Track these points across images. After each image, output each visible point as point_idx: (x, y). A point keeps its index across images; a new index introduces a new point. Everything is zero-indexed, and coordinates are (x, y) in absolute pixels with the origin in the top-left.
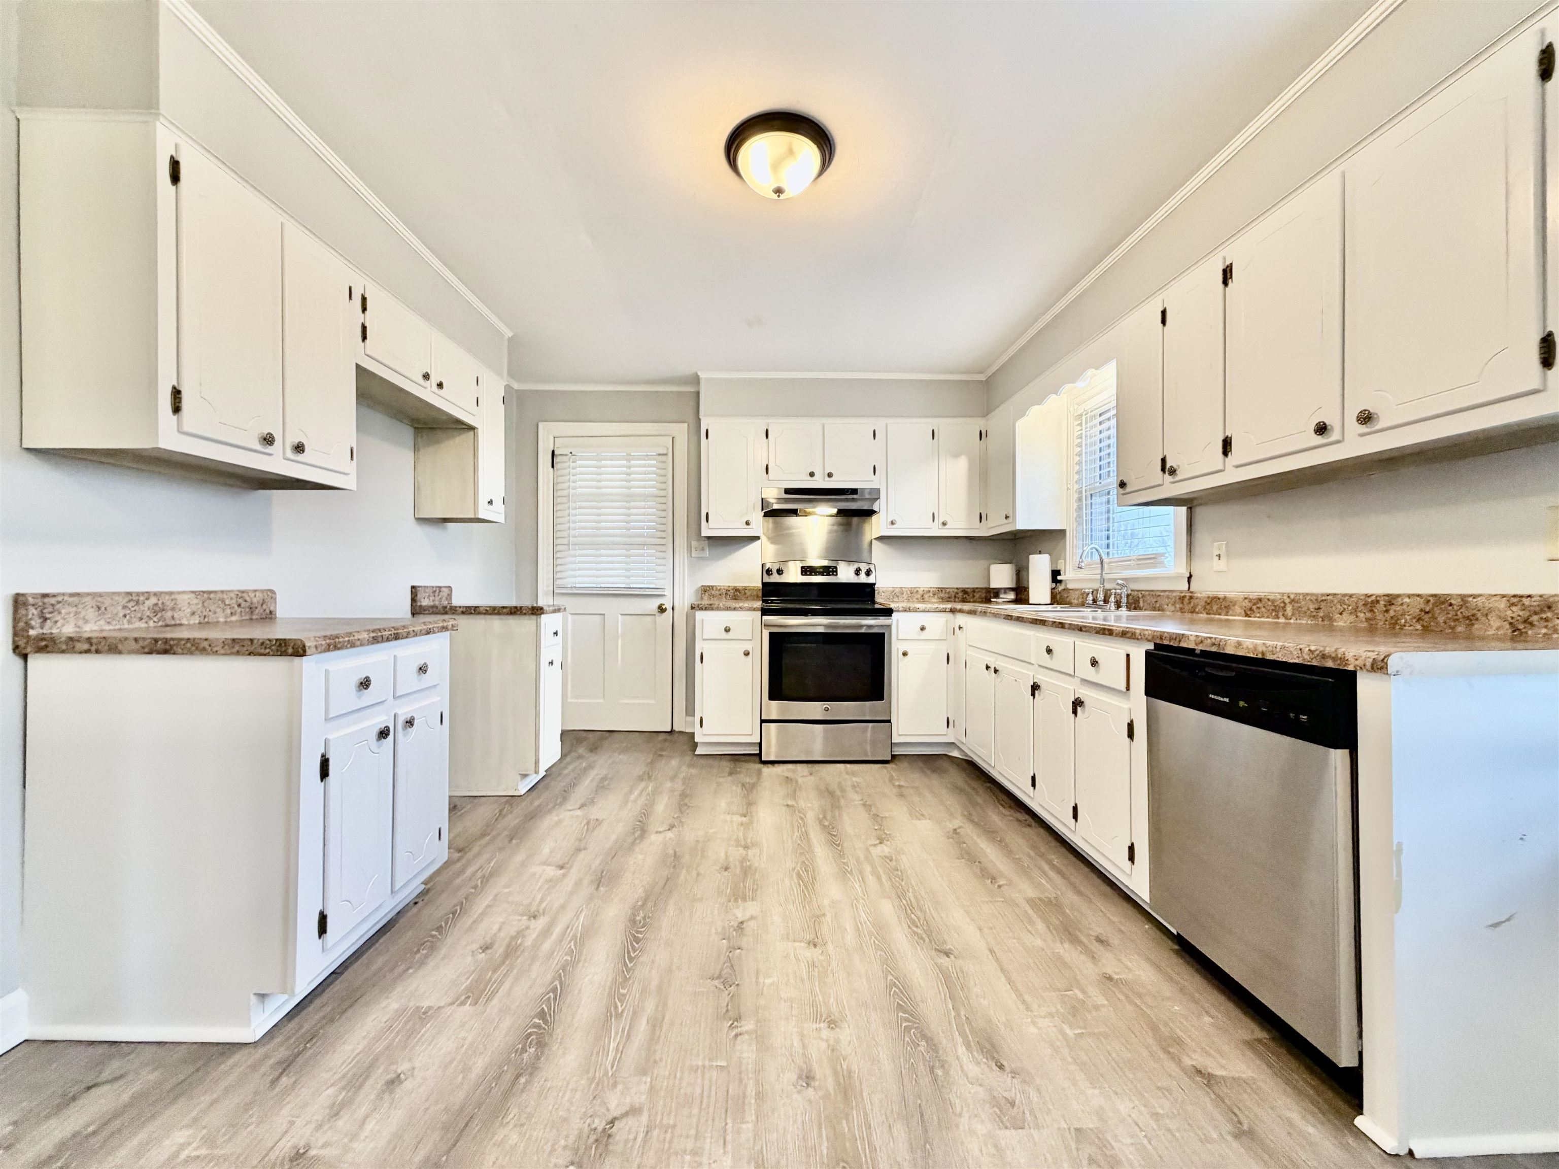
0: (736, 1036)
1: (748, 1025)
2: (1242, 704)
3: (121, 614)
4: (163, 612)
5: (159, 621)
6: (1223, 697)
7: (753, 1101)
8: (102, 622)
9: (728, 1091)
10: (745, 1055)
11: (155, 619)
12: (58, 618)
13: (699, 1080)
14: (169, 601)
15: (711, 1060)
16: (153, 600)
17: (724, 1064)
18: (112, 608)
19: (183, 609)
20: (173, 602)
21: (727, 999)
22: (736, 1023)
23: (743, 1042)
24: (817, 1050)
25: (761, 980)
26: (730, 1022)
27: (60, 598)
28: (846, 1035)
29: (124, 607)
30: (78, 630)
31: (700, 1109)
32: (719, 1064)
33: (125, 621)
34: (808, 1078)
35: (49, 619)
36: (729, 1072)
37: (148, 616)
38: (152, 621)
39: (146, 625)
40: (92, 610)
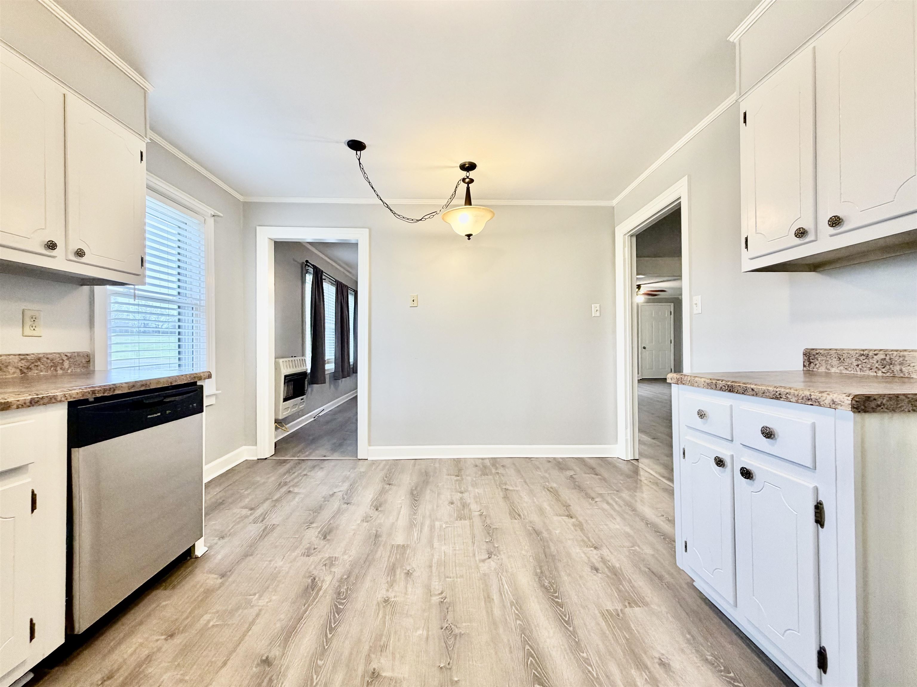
0: (442, 593)
1: (436, 599)
2: (168, 412)
3: (855, 364)
4: (891, 366)
5: (888, 372)
6: (156, 414)
7: (433, 565)
8: (842, 368)
9: (444, 568)
10: (437, 583)
11: (883, 370)
12: (817, 362)
13: (458, 572)
14: (898, 357)
15: (453, 581)
16: (881, 356)
17: (448, 579)
18: (848, 359)
19: (912, 365)
20: (901, 359)
21: (448, 617)
22: (442, 600)
23: (438, 590)
24: (399, 587)
25: (425, 633)
26: (445, 601)
27: (818, 352)
28: (381, 594)
29: (857, 360)
30: (827, 371)
31: (455, 562)
32: (450, 579)
33: (858, 369)
34: (408, 574)
35: (812, 362)
36: (445, 576)
37: (877, 367)
38: (880, 372)
39: (875, 374)
40: (836, 359)
